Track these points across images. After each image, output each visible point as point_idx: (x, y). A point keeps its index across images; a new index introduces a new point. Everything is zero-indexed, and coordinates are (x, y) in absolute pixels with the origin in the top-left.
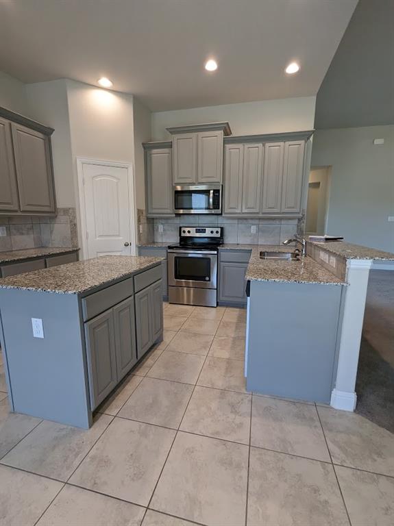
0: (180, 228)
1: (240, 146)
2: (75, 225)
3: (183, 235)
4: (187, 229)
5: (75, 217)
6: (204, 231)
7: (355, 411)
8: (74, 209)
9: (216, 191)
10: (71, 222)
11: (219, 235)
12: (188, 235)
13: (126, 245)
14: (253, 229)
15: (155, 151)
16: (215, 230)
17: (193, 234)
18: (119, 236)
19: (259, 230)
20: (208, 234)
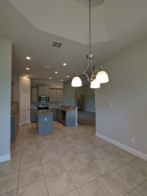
0: (38, 105)
1: (52, 89)
2: (19, 105)
3: (39, 107)
4: (40, 105)
5: (19, 104)
6: (44, 106)
7: (78, 125)
8: (19, 102)
9: (48, 98)
10: (17, 105)
11: (47, 106)
12: (40, 107)
13: (28, 110)
14: (54, 105)
15: (33, 88)
16: (47, 105)
17: (42, 106)
18: (27, 108)
19: (55, 105)
20: (45, 106)
